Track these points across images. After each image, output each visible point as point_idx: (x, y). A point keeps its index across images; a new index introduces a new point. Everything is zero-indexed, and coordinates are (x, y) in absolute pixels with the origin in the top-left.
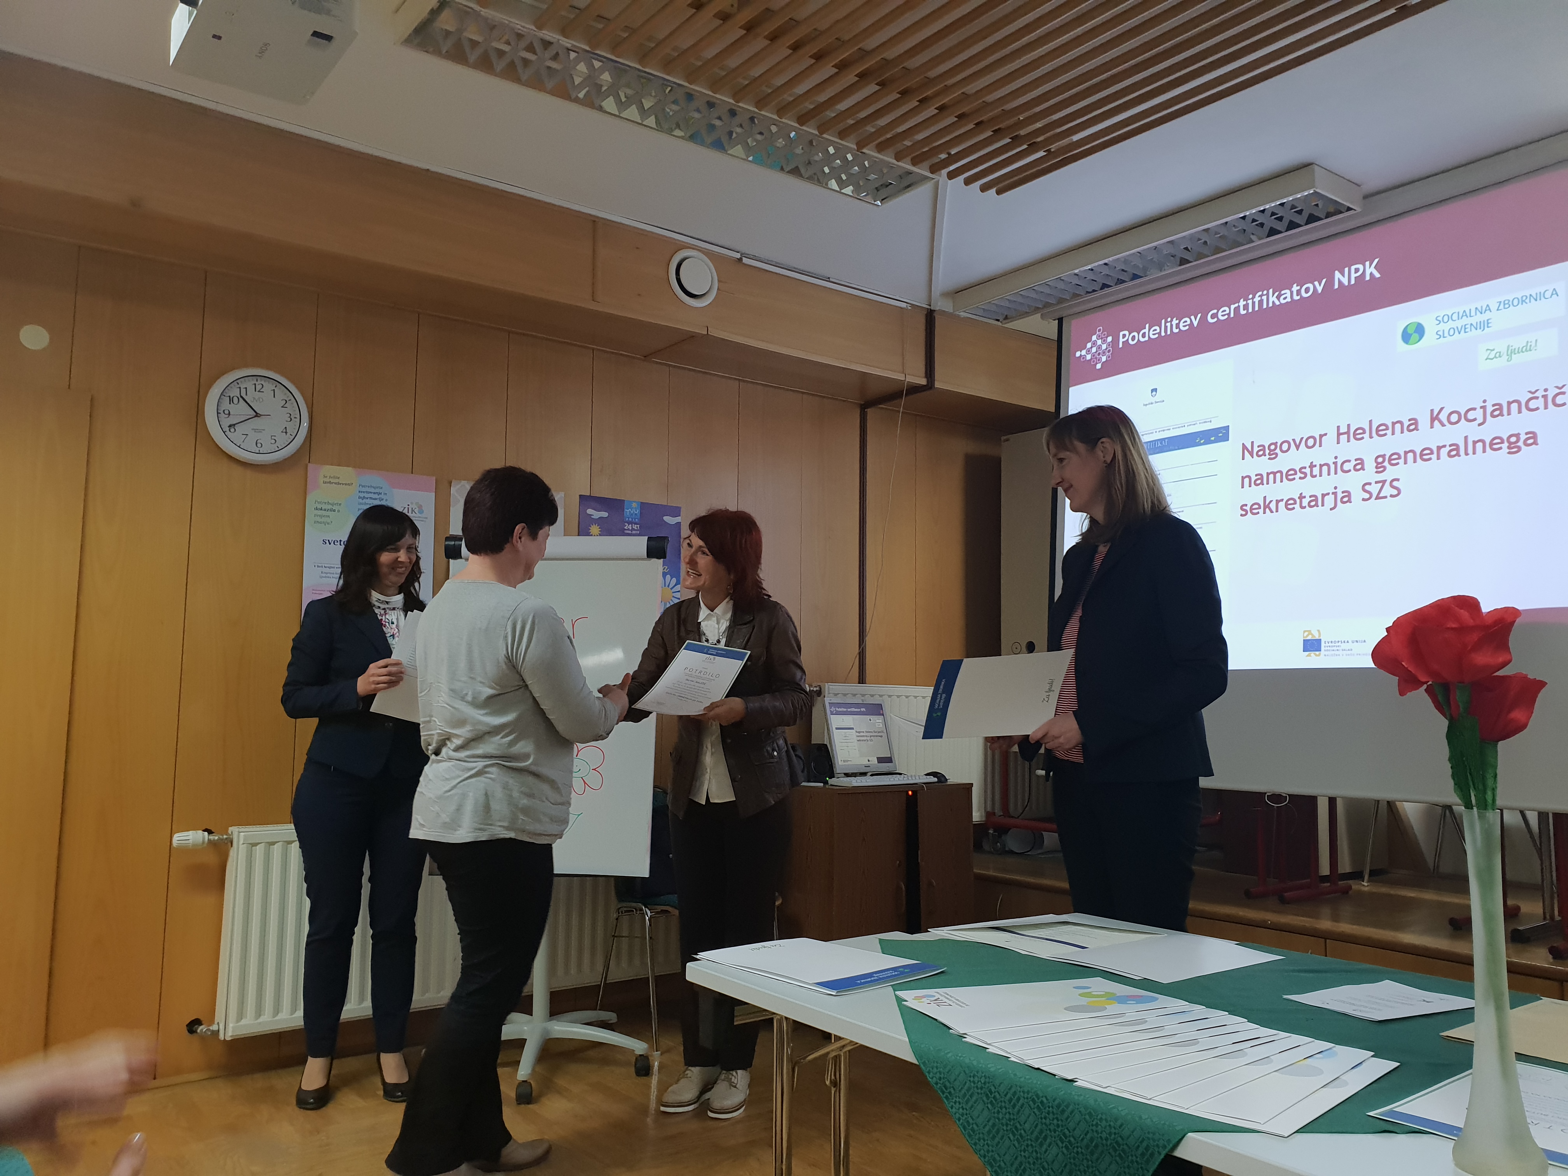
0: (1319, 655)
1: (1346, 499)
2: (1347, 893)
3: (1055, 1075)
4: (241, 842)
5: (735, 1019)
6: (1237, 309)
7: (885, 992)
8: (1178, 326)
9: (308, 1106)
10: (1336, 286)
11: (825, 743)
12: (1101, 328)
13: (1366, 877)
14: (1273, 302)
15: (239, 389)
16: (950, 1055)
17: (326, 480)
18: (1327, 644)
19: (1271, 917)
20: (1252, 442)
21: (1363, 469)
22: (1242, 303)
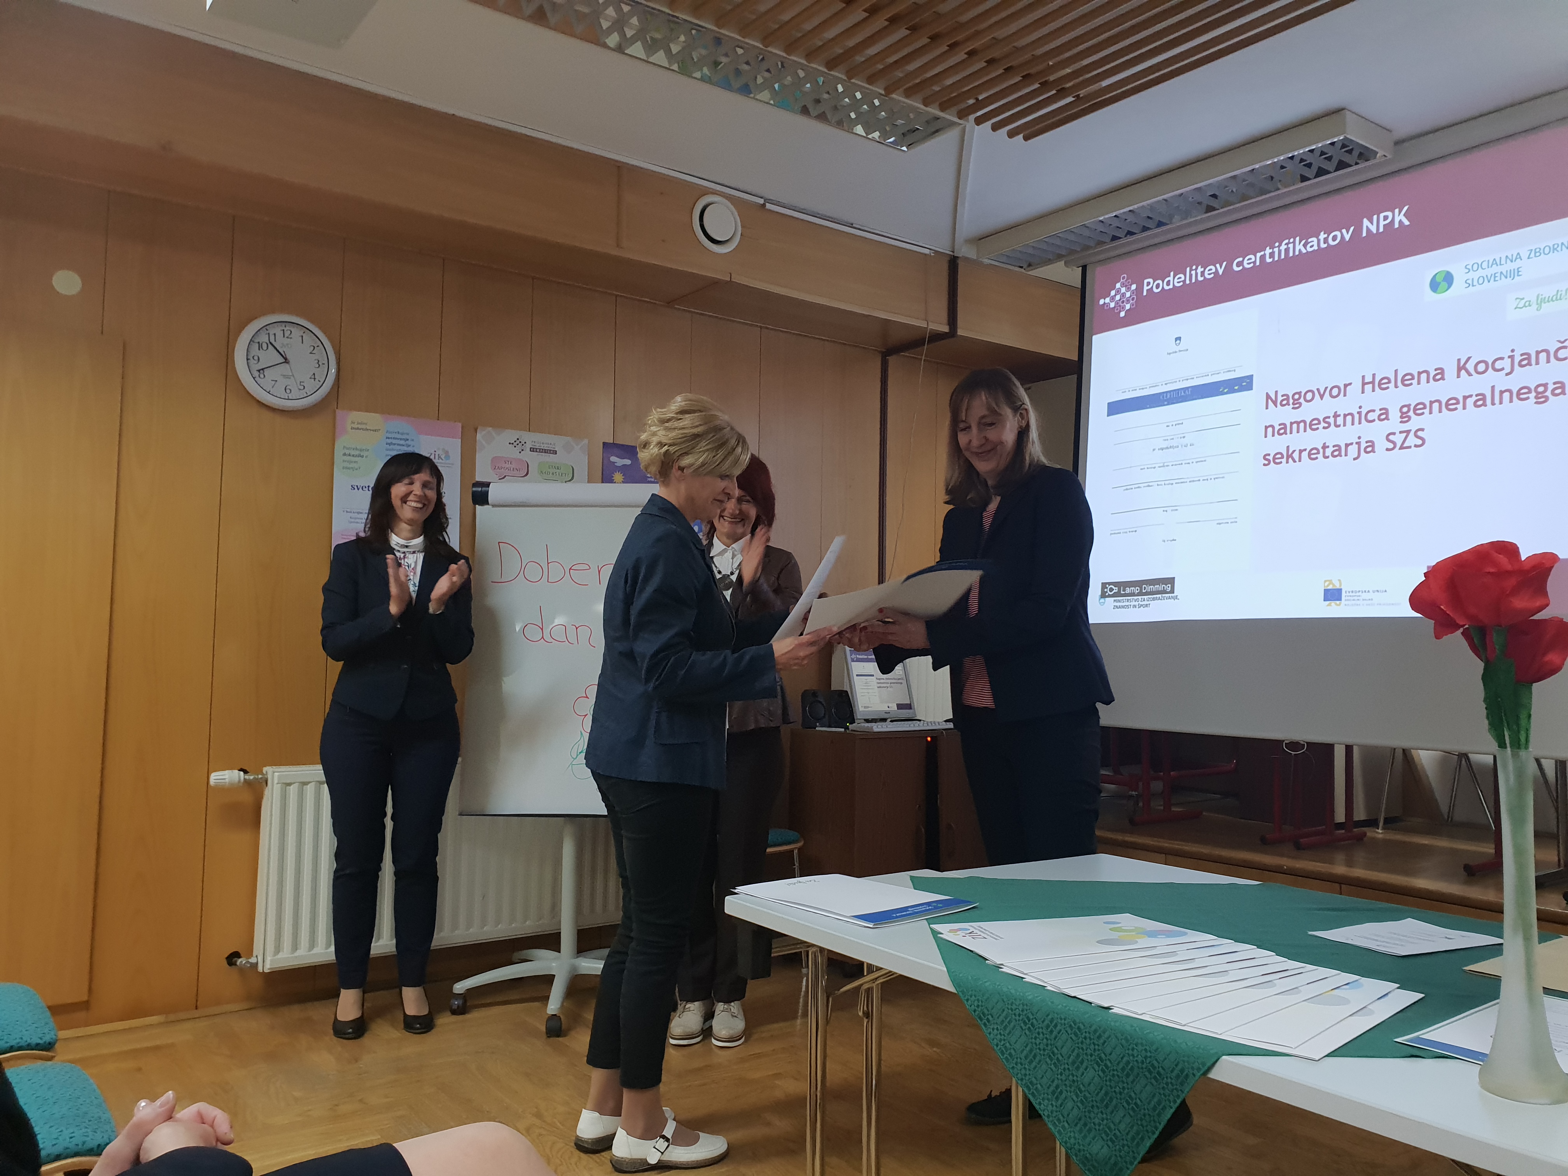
0: (1339, 605)
1: (1369, 449)
2: (1362, 839)
3: (1091, 1003)
4: (276, 781)
5: (773, 951)
6: (1263, 258)
7: (920, 926)
8: (1203, 273)
9: (347, 1036)
10: (1364, 234)
11: (845, 690)
12: (1126, 276)
13: (1381, 824)
14: (1300, 250)
15: (267, 335)
16: (987, 984)
17: (354, 426)
18: (1348, 594)
19: (1286, 862)
20: (1276, 392)
21: (1387, 418)
22: (1268, 251)
